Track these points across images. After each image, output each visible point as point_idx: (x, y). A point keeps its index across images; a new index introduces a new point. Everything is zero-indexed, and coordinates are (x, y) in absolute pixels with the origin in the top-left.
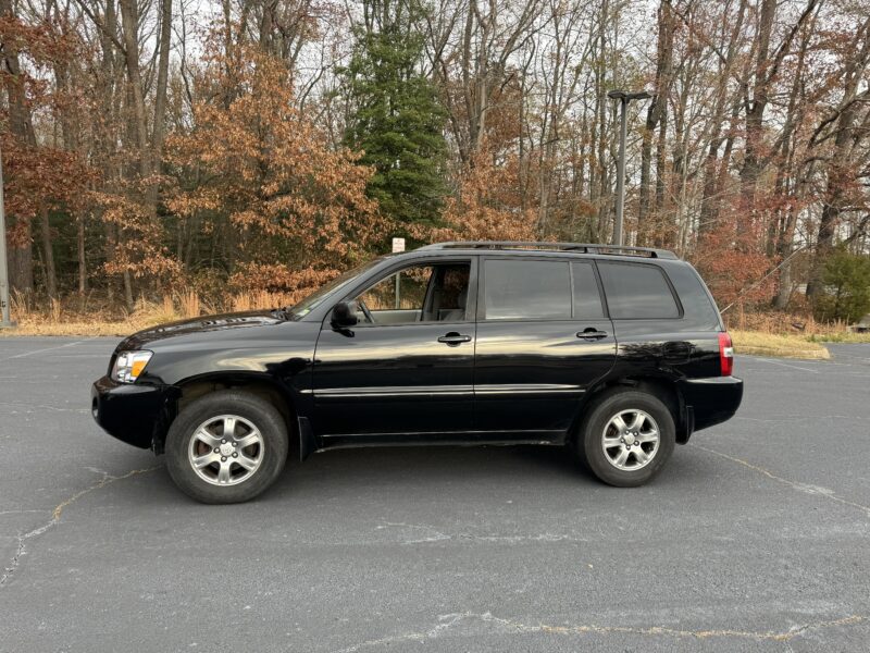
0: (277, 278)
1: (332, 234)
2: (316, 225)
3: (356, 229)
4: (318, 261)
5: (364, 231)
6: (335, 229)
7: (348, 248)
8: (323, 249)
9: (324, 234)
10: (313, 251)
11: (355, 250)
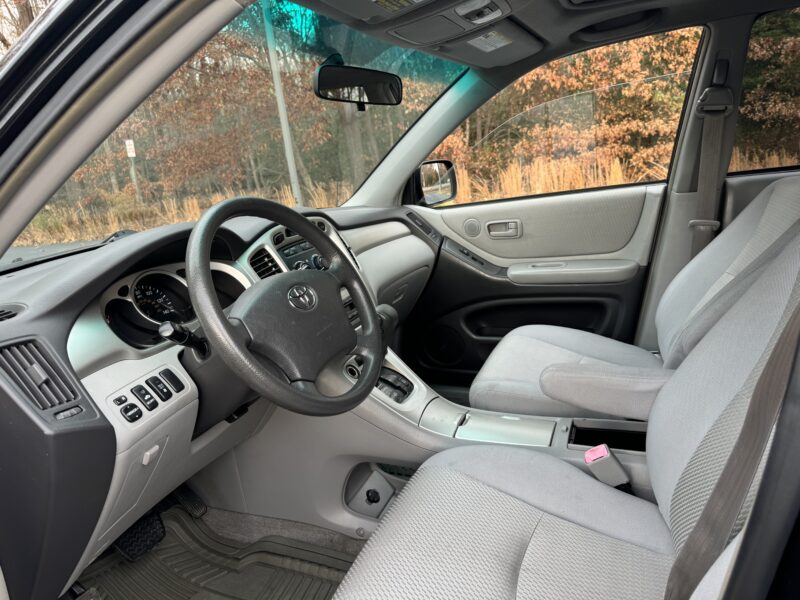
0: (563, 141)
1: (631, 75)
2: (612, 66)
3: (666, 62)
4: (615, 112)
5: (679, 63)
6: (637, 66)
7: (654, 89)
8: (620, 96)
9: (621, 76)
10: (609, 100)
11: (666, 90)
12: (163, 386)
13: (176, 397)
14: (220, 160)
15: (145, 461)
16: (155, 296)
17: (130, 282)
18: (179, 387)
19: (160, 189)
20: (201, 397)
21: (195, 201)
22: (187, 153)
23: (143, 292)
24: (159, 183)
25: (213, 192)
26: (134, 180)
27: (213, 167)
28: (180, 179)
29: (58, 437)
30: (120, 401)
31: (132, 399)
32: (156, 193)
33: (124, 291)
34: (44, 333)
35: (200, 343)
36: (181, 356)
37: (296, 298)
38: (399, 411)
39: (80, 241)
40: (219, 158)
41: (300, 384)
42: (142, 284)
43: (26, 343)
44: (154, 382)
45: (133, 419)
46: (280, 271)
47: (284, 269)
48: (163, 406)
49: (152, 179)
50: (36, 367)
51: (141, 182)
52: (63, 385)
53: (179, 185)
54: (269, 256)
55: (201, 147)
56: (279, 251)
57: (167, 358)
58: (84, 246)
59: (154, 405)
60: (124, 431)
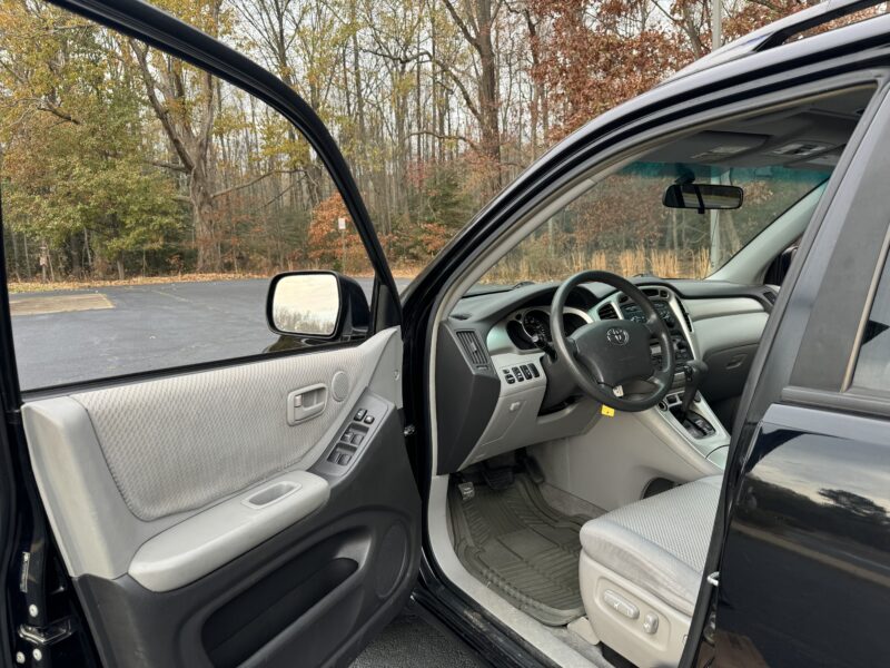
12: (528, 372)
13: (534, 380)
14: (638, 216)
15: (512, 408)
16: (536, 324)
17: (523, 312)
18: (537, 375)
19: (572, 241)
20: (547, 385)
21: (603, 256)
22: (605, 206)
23: (529, 321)
24: (574, 235)
25: (626, 247)
26: (550, 231)
27: (629, 223)
28: (594, 232)
29: (478, 376)
30: (506, 372)
31: (512, 373)
32: (568, 245)
33: (519, 317)
34: (478, 329)
35: (552, 353)
36: (541, 359)
37: (612, 336)
38: (695, 445)
39: (493, 284)
40: (637, 213)
41: (603, 386)
42: (530, 315)
43: (471, 332)
44: (524, 368)
45: (510, 382)
46: (617, 317)
47: (621, 317)
48: (526, 382)
49: (568, 231)
50: (473, 344)
51: (557, 234)
52: (483, 355)
53: (591, 239)
54: (613, 309)
55: (621, 200)
56: (621, 308)
57: (534, 358)
58: (495, 288)
59: (521, 380)
60: (505, 387)
